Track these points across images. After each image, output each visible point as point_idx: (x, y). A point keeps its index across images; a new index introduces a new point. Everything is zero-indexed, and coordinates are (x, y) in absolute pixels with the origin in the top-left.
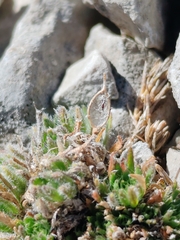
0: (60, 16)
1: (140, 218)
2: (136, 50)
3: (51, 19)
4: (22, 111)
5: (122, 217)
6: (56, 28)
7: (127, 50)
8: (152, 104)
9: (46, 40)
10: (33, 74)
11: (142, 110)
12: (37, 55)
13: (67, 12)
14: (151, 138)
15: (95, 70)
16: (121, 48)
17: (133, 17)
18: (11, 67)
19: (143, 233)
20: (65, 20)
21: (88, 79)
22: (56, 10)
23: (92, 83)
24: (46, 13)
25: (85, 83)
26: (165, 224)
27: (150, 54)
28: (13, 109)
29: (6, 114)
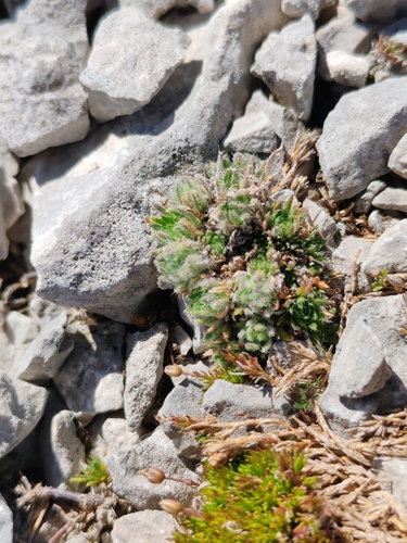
0: (232, 78)
1: (293, 247)
2: (291, 119)
3: (226, 79)
4: (202, 148)
5: (279, 244)
6: (229, 87)
7: (285, 118)
8: (299, 163)
9: (223, 95)
10: (213, 121)
11: (290, 165)
12: (217, 107)
13: (238, 77)
14: (295, 188)
15: (264, 129)
16: (281, 115)
17: (299, 95)
18: (198, 113)
19: (292, 258)
20: (236, 82)
21: (257, 135)
22: (230, 72)
23: (259, 138)
24: (223, 73)
25: (253, 137)
26: (309, 254)
27: (300, 124)
28: (195, 145)
29: (189, 148)
